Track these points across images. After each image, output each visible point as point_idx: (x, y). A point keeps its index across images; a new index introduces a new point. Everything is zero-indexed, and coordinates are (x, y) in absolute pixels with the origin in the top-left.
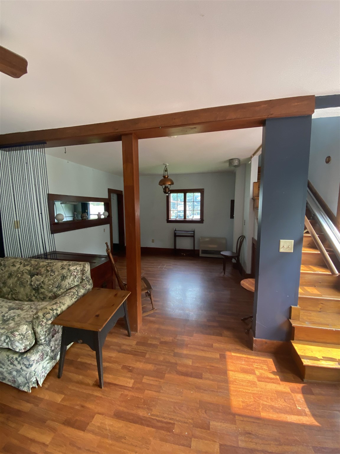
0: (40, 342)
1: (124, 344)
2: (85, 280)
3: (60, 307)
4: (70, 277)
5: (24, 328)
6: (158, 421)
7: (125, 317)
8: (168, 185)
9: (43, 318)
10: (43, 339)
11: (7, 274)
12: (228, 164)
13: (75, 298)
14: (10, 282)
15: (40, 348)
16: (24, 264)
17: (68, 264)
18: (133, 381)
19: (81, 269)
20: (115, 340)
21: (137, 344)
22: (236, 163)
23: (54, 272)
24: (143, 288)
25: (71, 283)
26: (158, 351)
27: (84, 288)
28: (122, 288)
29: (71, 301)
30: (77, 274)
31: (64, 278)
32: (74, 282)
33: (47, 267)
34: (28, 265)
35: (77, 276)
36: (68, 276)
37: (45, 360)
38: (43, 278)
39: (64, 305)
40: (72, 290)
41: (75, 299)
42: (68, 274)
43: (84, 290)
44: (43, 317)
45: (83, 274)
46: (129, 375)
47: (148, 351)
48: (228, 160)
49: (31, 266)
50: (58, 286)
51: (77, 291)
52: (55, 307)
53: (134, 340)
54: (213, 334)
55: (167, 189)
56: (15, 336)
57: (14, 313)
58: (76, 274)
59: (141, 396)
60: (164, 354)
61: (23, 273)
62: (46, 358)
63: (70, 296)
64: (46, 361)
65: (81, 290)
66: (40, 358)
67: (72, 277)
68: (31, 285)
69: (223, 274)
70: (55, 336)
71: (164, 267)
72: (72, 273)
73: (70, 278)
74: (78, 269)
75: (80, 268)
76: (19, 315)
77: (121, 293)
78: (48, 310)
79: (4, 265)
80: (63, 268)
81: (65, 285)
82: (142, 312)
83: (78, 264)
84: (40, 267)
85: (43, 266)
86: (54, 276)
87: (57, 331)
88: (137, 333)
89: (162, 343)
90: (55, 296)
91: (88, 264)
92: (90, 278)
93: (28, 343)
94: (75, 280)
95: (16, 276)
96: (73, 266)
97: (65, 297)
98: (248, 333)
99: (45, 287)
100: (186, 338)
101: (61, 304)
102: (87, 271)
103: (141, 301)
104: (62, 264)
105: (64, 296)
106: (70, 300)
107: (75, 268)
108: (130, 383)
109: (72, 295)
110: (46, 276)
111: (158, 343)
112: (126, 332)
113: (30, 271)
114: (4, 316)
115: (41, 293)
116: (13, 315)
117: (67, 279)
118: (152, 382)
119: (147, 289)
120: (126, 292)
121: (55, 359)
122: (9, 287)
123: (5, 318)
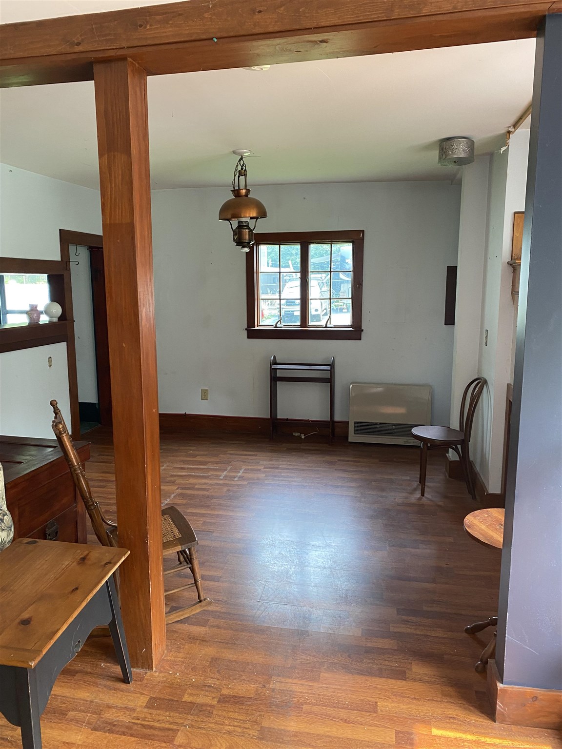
1: (109, 707)
7: (113, 624)
8: (248, 220)
12: (436, 153)
20: (83, 694)
21: (150, 705)
22: (460, 151)
24: (170, 538)
26: (213, 725)
28: (104, 541)
47: (182, 724)
48: (435, 142)
53: (142, 694)
54: (380, 673)
55: (246, 233)
60: (229, 733)
69: (418, 495)
71: (240, 474)
77: (99, 553)
82: (164, 609)
88: (149, 673)
89: (224, 700)
98: (483, 670)
100: (297, 687)
103: (161, 578)
111: (214, 702)
112: (117, 670)
119: (181, 541)
120: (115, 549)
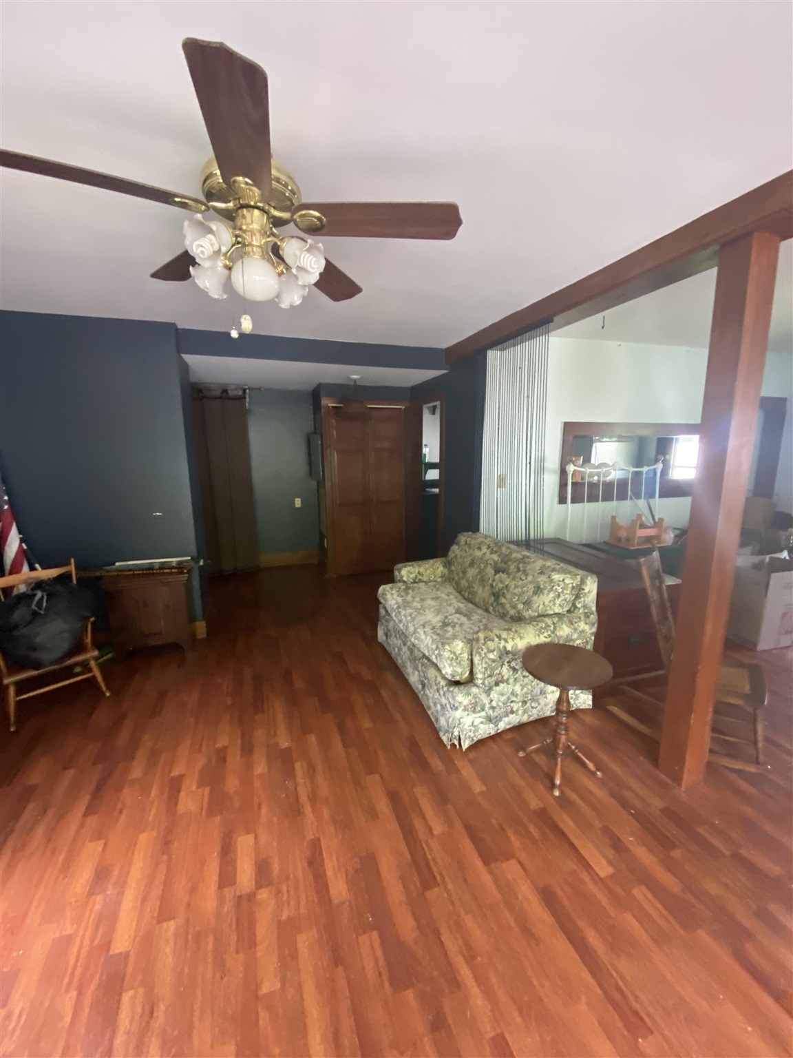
0: (476, 681)
1: (631, 790)
2: (581, 611)
3: (513, 639)
4: (549, 592)
5: (459, 646)
6: (619, 989)
9: (483, 645)
10: (481, 679)
11: (468, 560)
13: (546, 634)
14: (472, 572)
15: (474, 690)
16: (492, 549)
17: (553, 566)
18: (610, 870)
19: (574, 585)
21: (665, 812)
23: (527, 575)
25: (549, 605)
26: (714, 868)
27: (572, 624)
29: (537, 637)
30: (563, 592)
31: (537, 591)
32: (554, 604)
33: (520, 563)
34: (496, 552)
35: (561, 595)
36: (545, 588)
37: (478, 715)
38: (509, 580)
39: (521, 638)
40: (546, 619)
41: (546, 637)
42: (546, 585)
43: (570, 630)
44: (483, 642)
45: (578, 597)
46: (611, 853)
47: (684, 846)
49: (499, 556)
50: (526, 601)
51: (554, 624)
52: (504, 635)
53: (662, 799)
56: (444, 649)
57: (458, 619)
58: (560, 591)
59: (612, 911)
60: (727, 886)
61: (487, 564)
62: (479, 712)
63: (538, 627)
64: (480, 717)
65: (564, 626)
66: (470, 706)
67: (552, 595)
68: (492, 586)
70: (501, 685)
72: (553, 586)
73: (548, 594)
74: (567, 581)
75: (572, 582)
76: (461, 624)
78: (492, 635)
79: (470, 544)
80: (542, 573)
81: (538, 604)
83: (570, 573)
84: (510, 560)
85: (515, 560)
86: (525, 581)
87: (505, 678)
88: (677, 788)
90: (519, 619)
91: (591, 577)
92: (594, 609)
93: (459, 670)
94: (558, 602)
95: (479, 567)
96: (559, 572)
97: (527, 626)
99: (508, 596)
101: (516, 635)
102: (589, 592)
104: (544, 563)
105: (528, 624)
106: (535, 636)
107: (561, 579)
108: (604, 869)
109: (542, 628)
110: (514, 579)
111: (727, 853)
113: (496, 563)
114: (446, 617)
115: (501, 604)
116: (456, 620)
117: (543, 595)
118: (652, 912)
121: (496, 724)
122: (467, 581)
123: (446, 621)
